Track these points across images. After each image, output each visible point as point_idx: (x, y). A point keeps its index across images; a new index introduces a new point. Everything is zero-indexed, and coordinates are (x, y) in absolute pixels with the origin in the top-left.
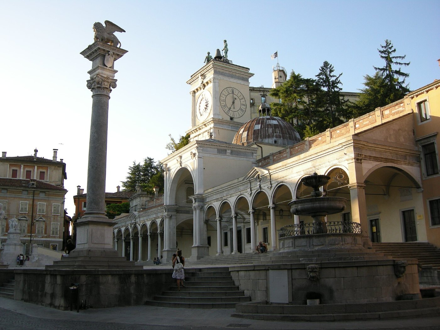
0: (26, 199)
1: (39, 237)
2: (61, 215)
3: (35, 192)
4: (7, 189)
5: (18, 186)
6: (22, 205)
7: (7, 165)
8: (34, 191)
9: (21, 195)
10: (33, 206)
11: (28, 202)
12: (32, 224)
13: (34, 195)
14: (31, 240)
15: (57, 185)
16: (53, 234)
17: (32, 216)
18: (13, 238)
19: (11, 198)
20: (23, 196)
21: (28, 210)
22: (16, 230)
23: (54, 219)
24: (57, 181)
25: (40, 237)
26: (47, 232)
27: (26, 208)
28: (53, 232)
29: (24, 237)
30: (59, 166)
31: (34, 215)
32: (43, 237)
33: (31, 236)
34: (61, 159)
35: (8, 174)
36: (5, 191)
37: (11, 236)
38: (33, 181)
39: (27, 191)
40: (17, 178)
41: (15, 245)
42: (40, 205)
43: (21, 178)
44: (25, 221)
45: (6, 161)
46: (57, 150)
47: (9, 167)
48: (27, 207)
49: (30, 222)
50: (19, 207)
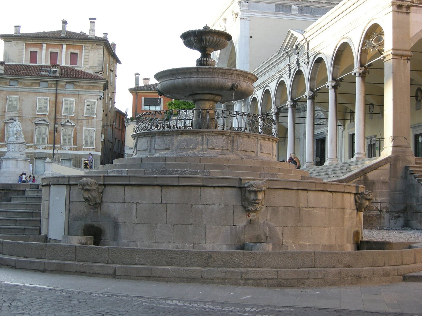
0: (45, 94)
1: (65, 150)
2: (97, 116)
3: (59, 83)
4: (17, 80)
5: (33, 76)
6: (39, 102)
7: (22, 45)
8: (57, 81)
9: (37, 89)
10: (56, 104)
11: (49, 98)
12: (55, 131)
13: (57, 87)
14: (54, 154)
15: (95, 73)
16: (86, 144)
17: (55, 118)
18: (13, 150)
19: (24, 93)
20: (41, 90)
21: (48, 110)
22: (19, 139)
23: (88, 122)
24: (95, 67)
25: (67, 149)
26: (78, 142)
27: (46, 108)
28: (86, 141)
29: (44, 149)
30: (99, 43)
31: (58, 117)
32: (71, 150)
33: (54, 148)
34: (104, 34)
35: (24, 58)
36: (15, 83)
37: (11, 147)
38: (55, 67)
39: (47, 81)
40: (38, 64)
41: (16, 159)
42: (67, 102)
43: (43, 64)
44: (44, 126)
45: (20, 39)
46: (95, 19)
47: (24, 48)
48: (47, 106)
49: (51, 127)
50: (35, 105)
